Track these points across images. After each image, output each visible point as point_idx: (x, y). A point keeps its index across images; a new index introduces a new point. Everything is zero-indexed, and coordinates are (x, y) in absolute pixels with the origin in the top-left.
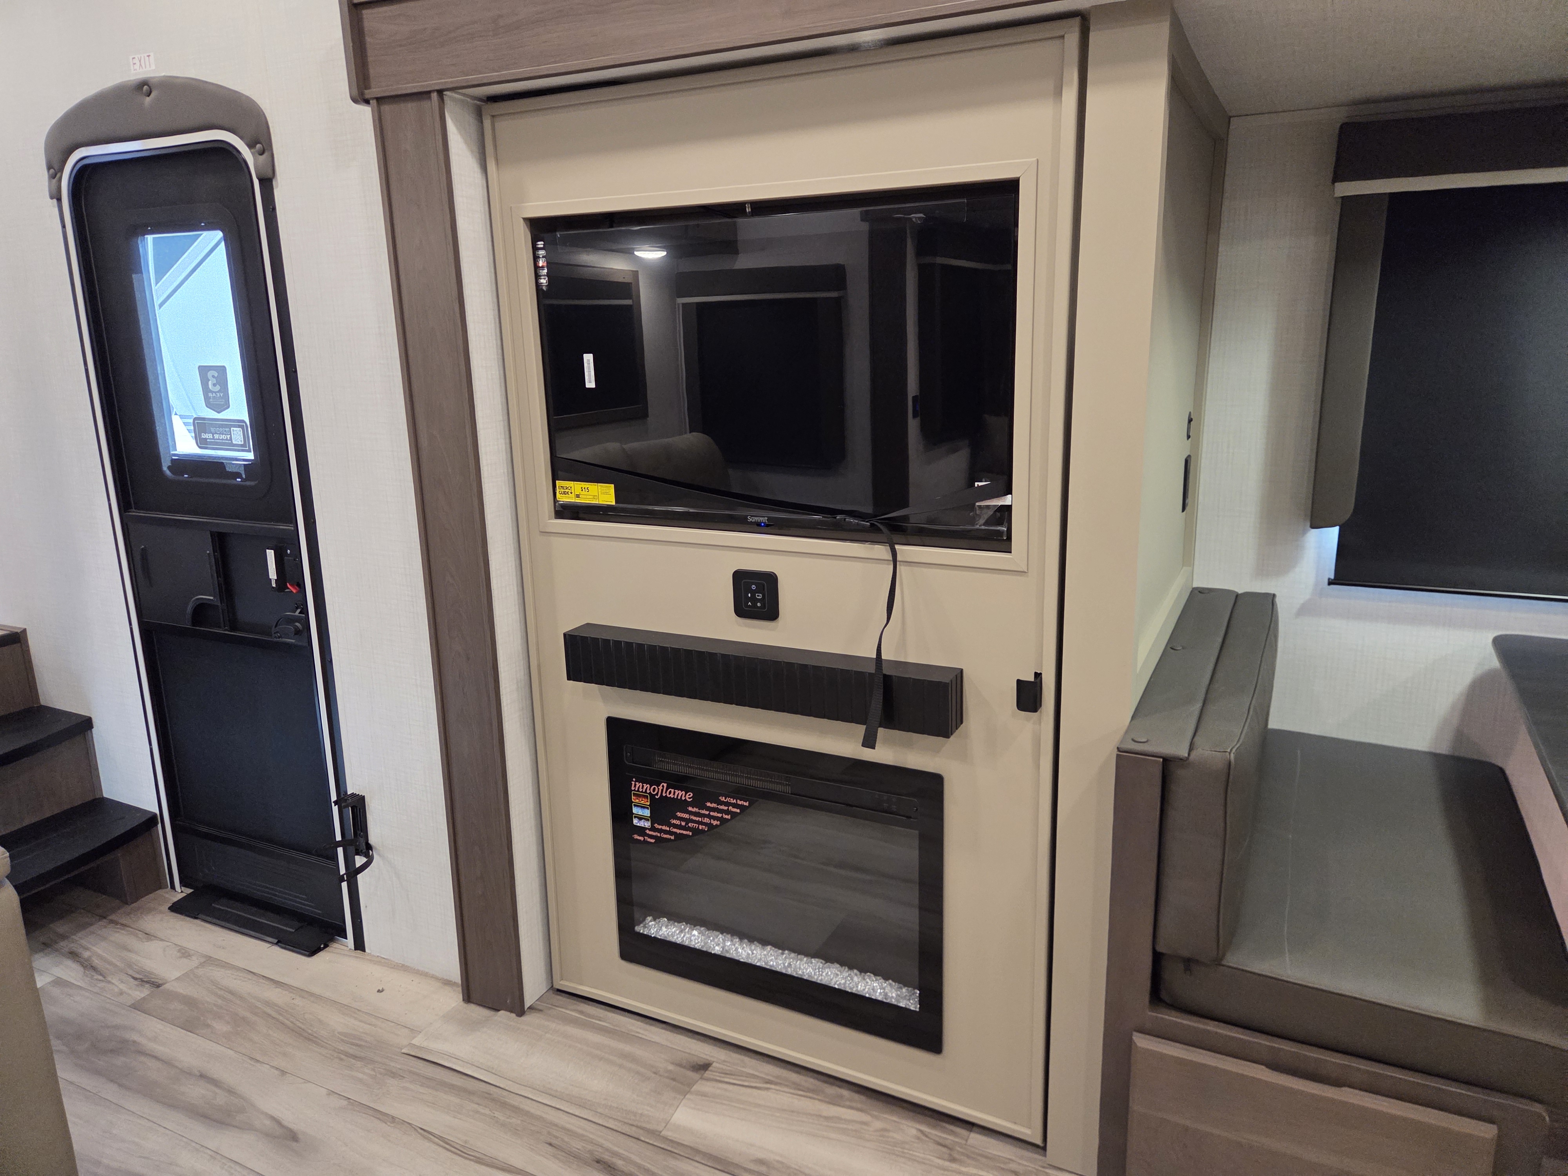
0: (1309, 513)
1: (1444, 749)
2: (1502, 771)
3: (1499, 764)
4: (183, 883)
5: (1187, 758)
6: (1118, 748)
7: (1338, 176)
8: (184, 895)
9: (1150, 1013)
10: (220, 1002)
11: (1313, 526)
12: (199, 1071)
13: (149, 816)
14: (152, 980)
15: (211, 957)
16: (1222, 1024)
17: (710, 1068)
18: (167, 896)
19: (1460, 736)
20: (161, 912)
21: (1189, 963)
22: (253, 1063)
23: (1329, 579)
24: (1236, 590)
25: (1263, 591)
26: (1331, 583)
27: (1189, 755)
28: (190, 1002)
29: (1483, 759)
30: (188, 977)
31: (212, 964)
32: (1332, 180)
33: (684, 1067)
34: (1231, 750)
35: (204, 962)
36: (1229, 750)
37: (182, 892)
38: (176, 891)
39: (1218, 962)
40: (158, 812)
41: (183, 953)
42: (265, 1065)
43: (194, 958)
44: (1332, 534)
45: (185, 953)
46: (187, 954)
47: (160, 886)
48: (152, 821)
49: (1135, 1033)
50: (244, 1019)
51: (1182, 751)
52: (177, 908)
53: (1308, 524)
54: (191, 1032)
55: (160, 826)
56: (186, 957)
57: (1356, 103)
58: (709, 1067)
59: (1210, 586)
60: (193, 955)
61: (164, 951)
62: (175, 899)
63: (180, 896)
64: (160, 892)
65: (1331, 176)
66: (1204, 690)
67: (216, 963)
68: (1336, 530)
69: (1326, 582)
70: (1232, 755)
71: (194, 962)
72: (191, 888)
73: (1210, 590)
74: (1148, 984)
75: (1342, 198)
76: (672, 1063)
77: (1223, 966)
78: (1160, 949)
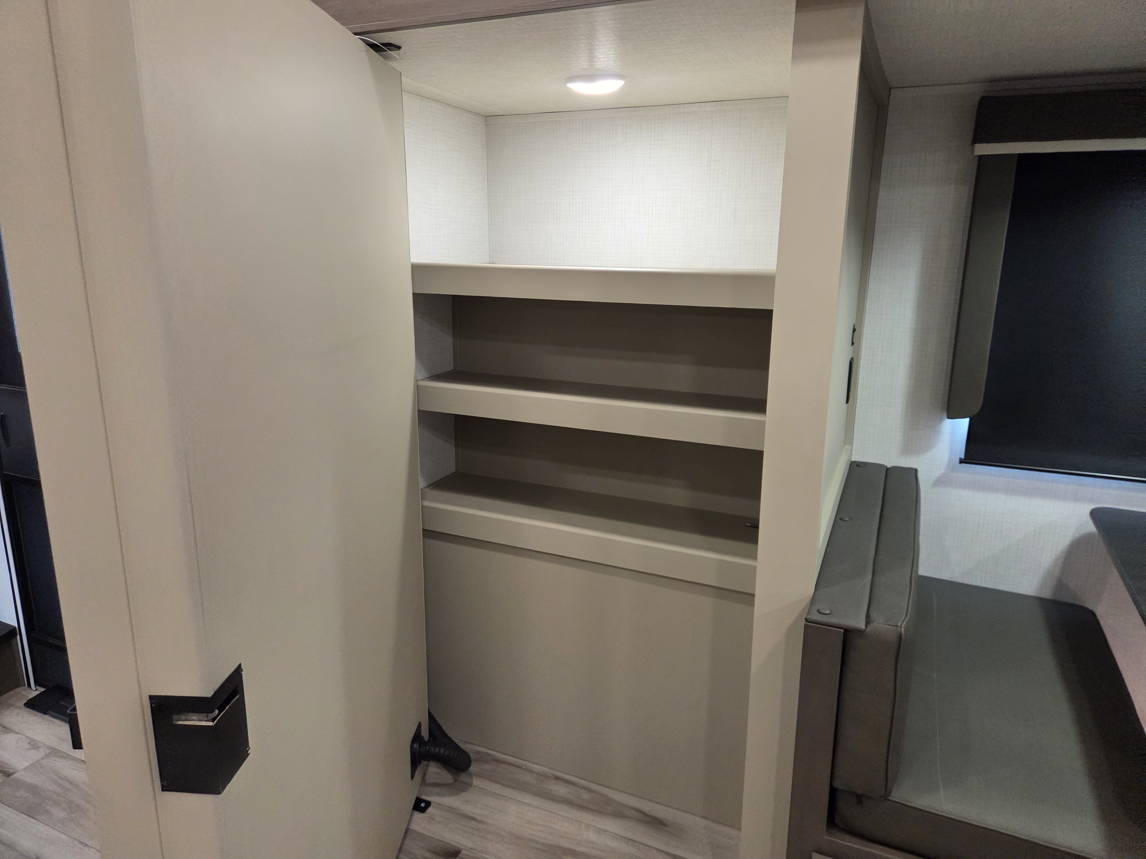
0: (945, 406)
1: (1047, 594)
2: (1093, 614)
3: (1090, 607)
4: (37, 683)
5: (865, 630)
6: (806, 619)
7: (978, 138)
8: (38, 692)
9: (827, 837)
10: (59, 790)
11: (949, 417)
12: (35, 855)
13: (11, 628)
14: (5, 769)
15: (56, 749)
16: (886, 849)
17: (460, 855)
18: (24, 693)
19: (1060, 584)
20: (18, 708)
21: (860, 798)
22: (81, 847)
23: (960, 459)
24: (886, 464)
25: (907, 466)
26: (962, 461)
27: (866, 627)
28: (34, 789)
29: (1077, 603)
30: (35, 766)
31: (55, 755)
32: (972, 143)
33: (438, 855)
34: (902, 624)
35: (49, 753)
36: (899, 625)
37: (36, 690)
38: (31, 689)
39: (886, 796)
40: (16, 626)
41: (33, 745)
42: (92, 849)
43: (41, 750)
44: (964, 423)
45: (34, 745)
46: (35, 746)
47: (17, 684)
48: (12, 632)
49: (814, 854)
50: (78, 806)
51: (861, 624)
52: (32, 705)
53: (945, 414)
54: (33, 818)
55: (18, 637)
56: (35, 749)
57: (993, 80)
58: (458, 854)
59: (865, 460)
60: (41, 747)
61: (17, 743)
62: (31, 696)
63: (35, 694)
64: (18, 690)
65: (971, 138)
66: (871, 562)
67: (59, 755)
68: (966, 422)
69: (958, 461)
70: (903, 629)
71: (42, 752)
72: (45, 688)
73: (865, 464)
74: (825, 814)
75: (979, 156)
76: (428, 851)
77: (889, 800)
78: (836, 785)
